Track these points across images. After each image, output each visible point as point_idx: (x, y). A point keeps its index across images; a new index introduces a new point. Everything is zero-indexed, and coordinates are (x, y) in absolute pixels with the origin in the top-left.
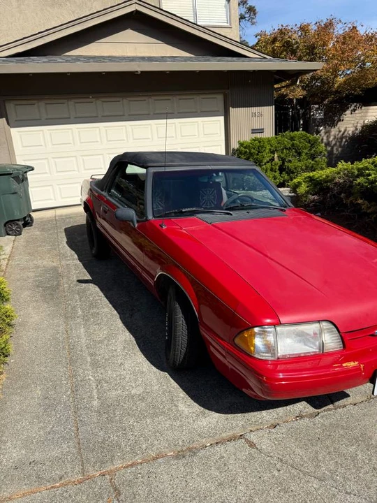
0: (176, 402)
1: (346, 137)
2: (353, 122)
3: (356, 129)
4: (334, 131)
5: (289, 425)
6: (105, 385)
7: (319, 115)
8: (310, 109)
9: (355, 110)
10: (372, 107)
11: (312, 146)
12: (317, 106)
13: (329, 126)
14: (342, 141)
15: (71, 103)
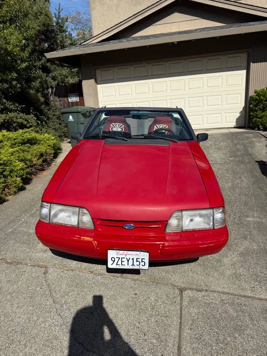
15: (132, 68)
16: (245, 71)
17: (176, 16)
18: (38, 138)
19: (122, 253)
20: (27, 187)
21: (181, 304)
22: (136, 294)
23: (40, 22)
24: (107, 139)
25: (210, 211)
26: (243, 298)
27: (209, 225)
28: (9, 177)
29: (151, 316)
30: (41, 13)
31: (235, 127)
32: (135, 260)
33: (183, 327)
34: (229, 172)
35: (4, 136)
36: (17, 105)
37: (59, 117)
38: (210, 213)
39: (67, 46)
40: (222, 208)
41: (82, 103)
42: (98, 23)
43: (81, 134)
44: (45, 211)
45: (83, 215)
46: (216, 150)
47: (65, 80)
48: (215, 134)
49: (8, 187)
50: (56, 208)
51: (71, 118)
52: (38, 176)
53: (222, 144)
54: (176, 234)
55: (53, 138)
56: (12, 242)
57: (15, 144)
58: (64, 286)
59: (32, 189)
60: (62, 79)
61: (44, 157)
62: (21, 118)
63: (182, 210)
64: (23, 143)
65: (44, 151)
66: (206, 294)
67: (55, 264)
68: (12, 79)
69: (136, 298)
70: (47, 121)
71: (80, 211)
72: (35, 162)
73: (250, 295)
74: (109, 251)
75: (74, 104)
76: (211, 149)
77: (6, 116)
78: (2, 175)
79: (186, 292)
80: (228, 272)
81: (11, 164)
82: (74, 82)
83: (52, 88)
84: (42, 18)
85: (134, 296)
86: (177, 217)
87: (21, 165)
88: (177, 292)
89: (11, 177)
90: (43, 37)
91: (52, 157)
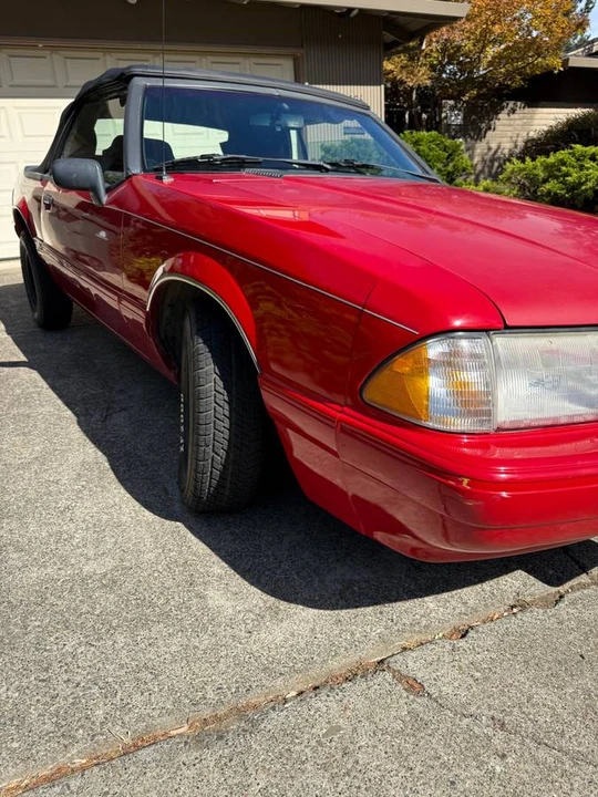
0: (200, 589)
1: (499, 158)
2: (510, 134)
3: (516, 146)
4: (480, 147)
5: (500, 627)
6: (15, 556)
7: (456, 119)
8: (441, 107)
9: (514, 111)
10: (540, 110)
11: (450, 157)
12: (451, 102)
13: (472, 138)
14: (493, 165)
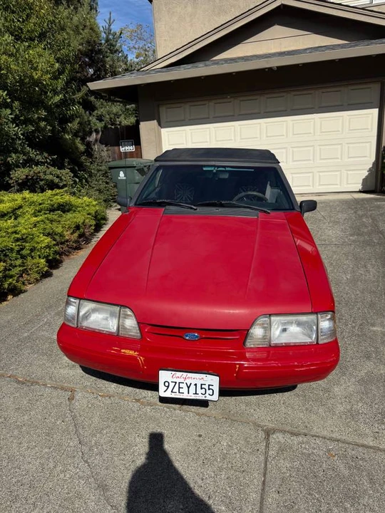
15: (212, 104)
16: (377, 109)
17: (277, 31)
18: (73, 203)
19: (179, 376)
20: (55, 272)
21: (266, 453)
22: (200, 436)
23: (83, 38)
24: (167, 207)
25: (312, 317)
26: (360, 449)
27: (311, 337)
28: (29, 258)
29: (221, 469)
30: (85, 26)
31: (360, 192)
32: (199, 386)
33: (267, 489)
34: (350, 258)
35: (25, 199)
36: (46, 155)
37: (106, 173)
38: (313, 321)
39: (119, 73)
40: (331, 313)
41: (138, 154)
42: (165, 40)
43: (131, 199)
44: (71, 310)
45: (125, 318)
46: (331, 225)
47: (115, 121)
48: (331, 201)
49: (27, 272)
50: (88, 306)
51: (122, 174)
52: (72, 257)
53: (340, 215)
54: (260, 349)
55: (94, 203)
56: (26, 352)
57: (39, 211)
58: (96, 419)
59: (62, 276)
60: (111, 118)
61: (82, 230)
62: (51, 174)
63: (270, 315)
64: (52, 210)
65: (82, 221)
66: (305, 439)
67: (85, 387)
68: (40, 119)
69: (200, 441)
70: (89, 179)
71: (122, 312)
72: (67, 238)
73: (371, 444)
74: (160, 372)
75: (127, 155)
76: (324, 223)
77: (30, 171)
78: (19, 254)
79: (274, 436)
80: (340, 408)
81: (32, 239)
82: (129, 123)
83: (97, 131)
84: (86, 33)
85: (197, 438)
86: (263, 324)
87: (46, 241)
88: (262, 435)
89: (32, 257)
90: (87, 60)
91: (92, 231)
